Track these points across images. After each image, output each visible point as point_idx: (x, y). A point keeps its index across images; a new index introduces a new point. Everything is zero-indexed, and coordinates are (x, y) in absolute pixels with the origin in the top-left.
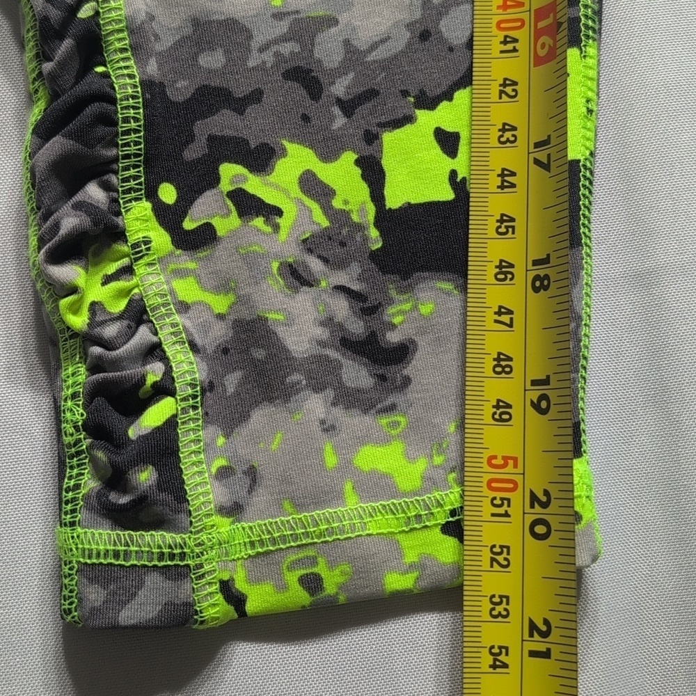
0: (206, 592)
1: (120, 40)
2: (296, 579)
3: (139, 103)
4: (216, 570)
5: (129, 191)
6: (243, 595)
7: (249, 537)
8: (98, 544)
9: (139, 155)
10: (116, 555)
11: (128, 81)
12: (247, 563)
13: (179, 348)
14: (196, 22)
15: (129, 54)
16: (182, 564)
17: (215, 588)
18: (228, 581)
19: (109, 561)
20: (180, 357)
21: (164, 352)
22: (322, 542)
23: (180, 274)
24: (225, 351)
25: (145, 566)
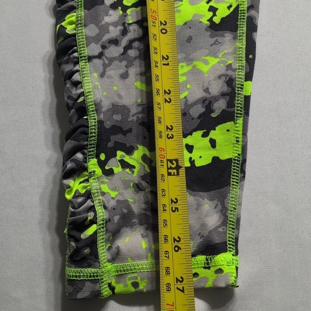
0: (104, 287)
1: (92, 108)
2: (130, 283)
3: (96, 128)
4: (107, 279)
5: (90, 155)
6: (114, 287)
7: (117, 269)
8: (70, 273)
9: (95, 144)
10: (76, 276)
11: (93, 121)
12: (116, 277)
13: (100, 207)
14: (113, 105)
15: (95, 112)
16: (97, 278)
17: (106, 285)
18: (110, 283)
19: (74, 278)
20: (100, 211)
21: (95, 209)
22: (140, 272)
23: (103, 183)
24: (114, 209)
25: (85, 280)
